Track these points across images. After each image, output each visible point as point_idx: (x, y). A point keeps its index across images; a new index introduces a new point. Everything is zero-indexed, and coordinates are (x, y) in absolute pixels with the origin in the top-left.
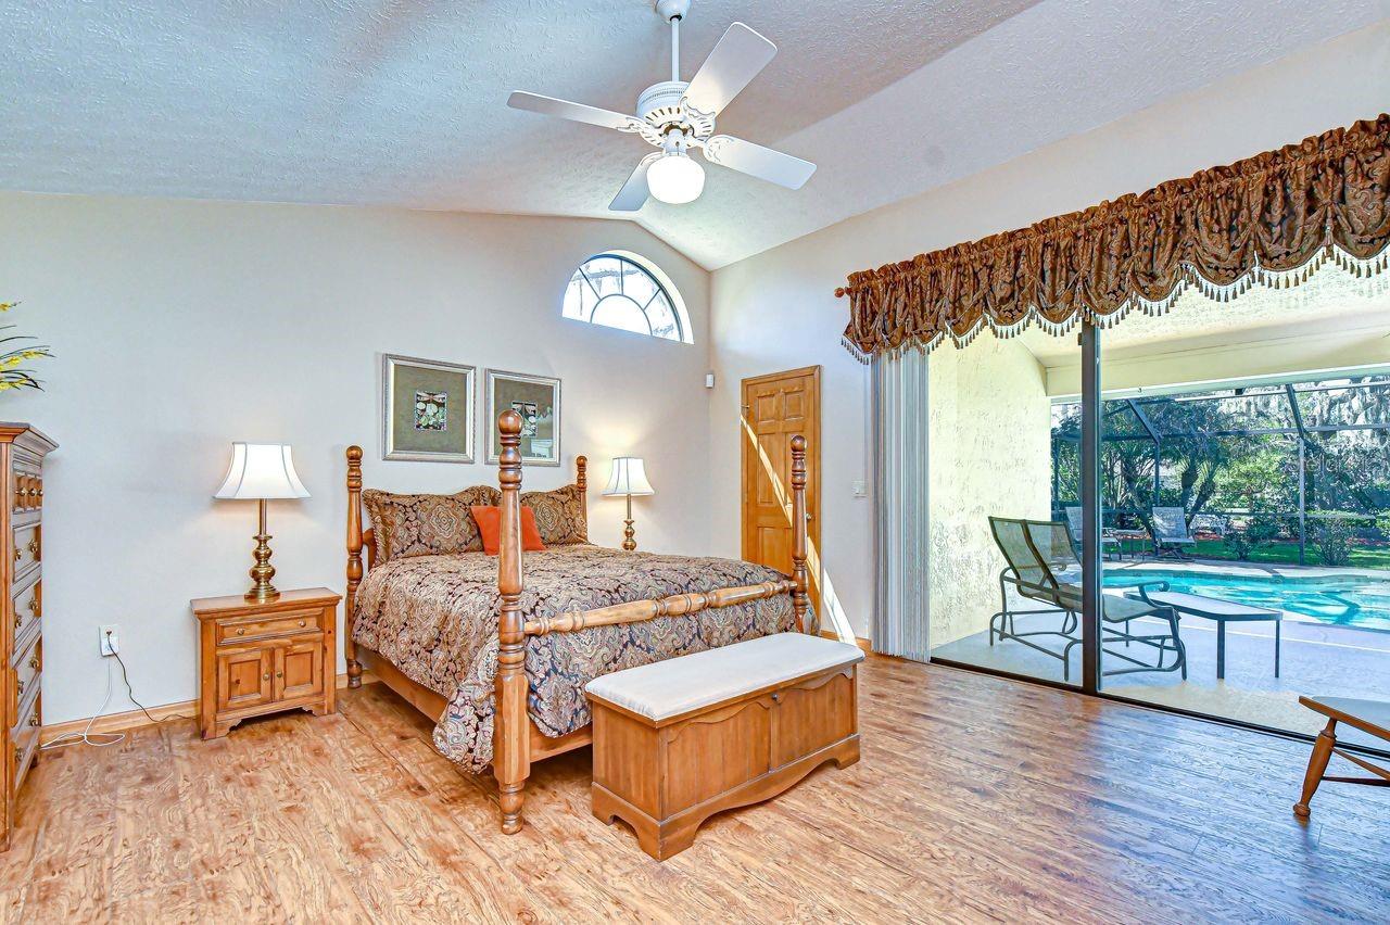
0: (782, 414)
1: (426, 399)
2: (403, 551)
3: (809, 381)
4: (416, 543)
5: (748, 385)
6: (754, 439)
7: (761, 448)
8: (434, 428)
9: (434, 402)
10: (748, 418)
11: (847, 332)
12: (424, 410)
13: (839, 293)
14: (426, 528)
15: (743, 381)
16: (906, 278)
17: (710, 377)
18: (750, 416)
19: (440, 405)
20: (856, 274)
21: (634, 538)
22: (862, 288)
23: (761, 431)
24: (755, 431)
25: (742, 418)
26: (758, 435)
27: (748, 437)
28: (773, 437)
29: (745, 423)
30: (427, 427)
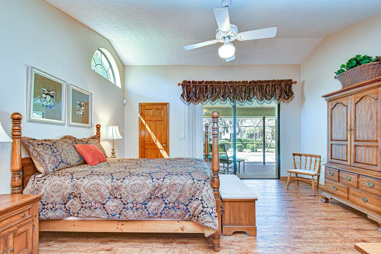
0: (155, 115)
1: (46, 93)
2: (56, 168)
3: (164, 106)
4: (61, 163)
5: (141, 105)
6: (144, 122)
7: (147, 125)
8: (50, 107)
9: (50, 95)
10: (141, 115)
11: (181, 96)
12: (45, 98)
13: (179, 85)
14: (62, 155)
15: (139, 103)
16: (199, 85)
17: (125, 101)
18: (142, 114)
19: (52, 97)
20: (185, 81)
21: (115, 155)
22: (186, 85)
23: (146, 119)
24: (144, 119)
25: (139, 115)
26: (145, 121)
27: (141, 121)
28: (152, 122)
29: (140, 117)
30: (47, 106)
